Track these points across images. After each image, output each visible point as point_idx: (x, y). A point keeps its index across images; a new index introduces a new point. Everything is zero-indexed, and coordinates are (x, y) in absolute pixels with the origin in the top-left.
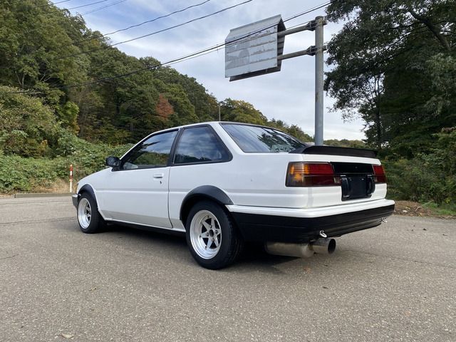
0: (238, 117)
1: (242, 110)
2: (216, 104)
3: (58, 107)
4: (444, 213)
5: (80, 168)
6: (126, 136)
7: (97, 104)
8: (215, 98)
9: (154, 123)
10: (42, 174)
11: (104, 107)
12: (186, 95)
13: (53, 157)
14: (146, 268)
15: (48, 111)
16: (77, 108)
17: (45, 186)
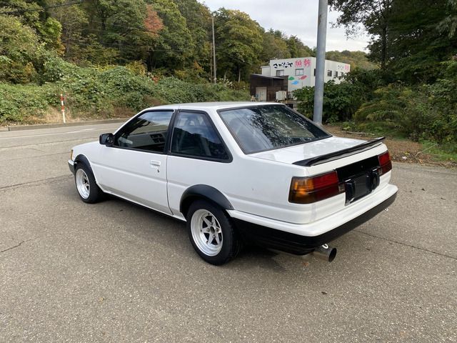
0: (233, 30)
1: (238, 21)
2: (210, 15)
3: (38, 24)
4: (444, 159)
5: (71, 96)
6: (115, 55)
7: (80, 20)
8: (207, 8)
9: (143, 40)
10: (33, 103)
11: (88, 22)
12: (176, 6)
13: (41, 84)
14: (149, 263)
15: (29, 32)
16: (60, 26)
17: (38, 116)
